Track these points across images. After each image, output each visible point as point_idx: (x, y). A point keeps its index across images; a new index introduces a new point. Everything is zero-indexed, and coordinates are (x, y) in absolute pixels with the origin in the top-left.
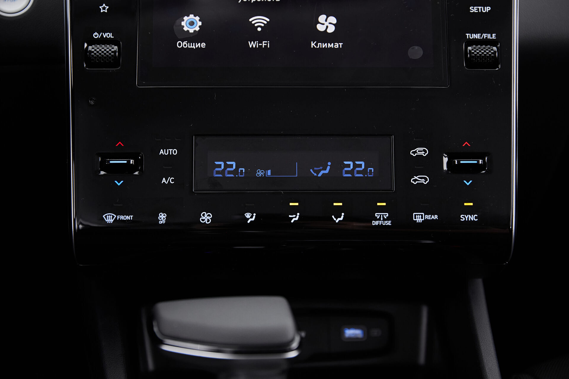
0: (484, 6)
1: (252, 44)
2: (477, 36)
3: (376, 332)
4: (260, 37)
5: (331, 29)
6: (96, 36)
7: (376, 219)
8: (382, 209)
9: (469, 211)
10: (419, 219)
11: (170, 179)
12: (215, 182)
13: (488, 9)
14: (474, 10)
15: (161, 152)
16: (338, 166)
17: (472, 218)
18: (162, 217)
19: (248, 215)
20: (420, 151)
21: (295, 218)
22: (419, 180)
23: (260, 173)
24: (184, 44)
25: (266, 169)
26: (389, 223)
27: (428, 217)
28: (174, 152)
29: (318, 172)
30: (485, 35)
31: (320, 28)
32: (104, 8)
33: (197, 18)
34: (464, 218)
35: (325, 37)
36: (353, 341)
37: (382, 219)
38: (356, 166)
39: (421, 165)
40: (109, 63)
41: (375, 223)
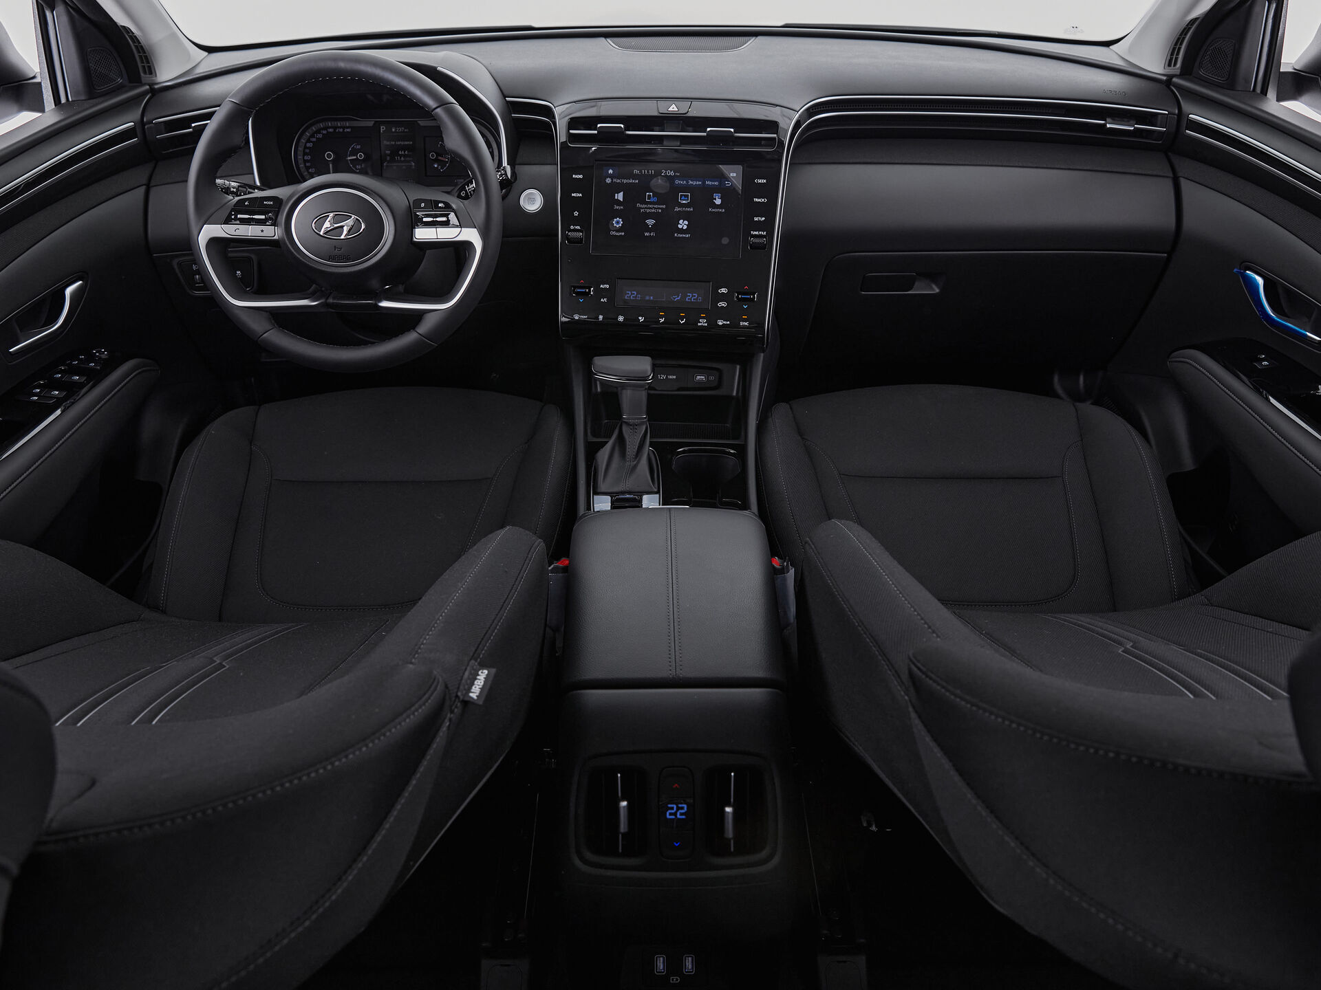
0: (762, 217)
1: (646, 234)
2: (757, 233)
3: (712, 378)
4: (650, 230)
5: (685, 227)
6: (572, 227)
7: (700, 322)
8: (703, 318)
9: (745, 320)
10: (720, 324)
11: (605, 299)
12: (625, 302)
14: (756, 219)
15: (602, 286)
16: (685, 296)
17: (746, 324)
18: (601, 317)
19: (640, 318)
20: (724, 290)
21: (662, 320)
22: (722, 304)
23: (647, 298)
24: (614, 233)
25: (650, 296)
26: (706, 324)
27: (725, 322)
28: (607, 286)
29: (675, 298)
30: (761, 233)
31: (680, 226)
32: (576, 214)
33: (621, 220)
34: (741, 323)
35: (682, 231)
36: (700, 382)
37: (703, 323)
38: (693, 296)
39: (723, 297)
40: (579, 241)
41: (699, 324)
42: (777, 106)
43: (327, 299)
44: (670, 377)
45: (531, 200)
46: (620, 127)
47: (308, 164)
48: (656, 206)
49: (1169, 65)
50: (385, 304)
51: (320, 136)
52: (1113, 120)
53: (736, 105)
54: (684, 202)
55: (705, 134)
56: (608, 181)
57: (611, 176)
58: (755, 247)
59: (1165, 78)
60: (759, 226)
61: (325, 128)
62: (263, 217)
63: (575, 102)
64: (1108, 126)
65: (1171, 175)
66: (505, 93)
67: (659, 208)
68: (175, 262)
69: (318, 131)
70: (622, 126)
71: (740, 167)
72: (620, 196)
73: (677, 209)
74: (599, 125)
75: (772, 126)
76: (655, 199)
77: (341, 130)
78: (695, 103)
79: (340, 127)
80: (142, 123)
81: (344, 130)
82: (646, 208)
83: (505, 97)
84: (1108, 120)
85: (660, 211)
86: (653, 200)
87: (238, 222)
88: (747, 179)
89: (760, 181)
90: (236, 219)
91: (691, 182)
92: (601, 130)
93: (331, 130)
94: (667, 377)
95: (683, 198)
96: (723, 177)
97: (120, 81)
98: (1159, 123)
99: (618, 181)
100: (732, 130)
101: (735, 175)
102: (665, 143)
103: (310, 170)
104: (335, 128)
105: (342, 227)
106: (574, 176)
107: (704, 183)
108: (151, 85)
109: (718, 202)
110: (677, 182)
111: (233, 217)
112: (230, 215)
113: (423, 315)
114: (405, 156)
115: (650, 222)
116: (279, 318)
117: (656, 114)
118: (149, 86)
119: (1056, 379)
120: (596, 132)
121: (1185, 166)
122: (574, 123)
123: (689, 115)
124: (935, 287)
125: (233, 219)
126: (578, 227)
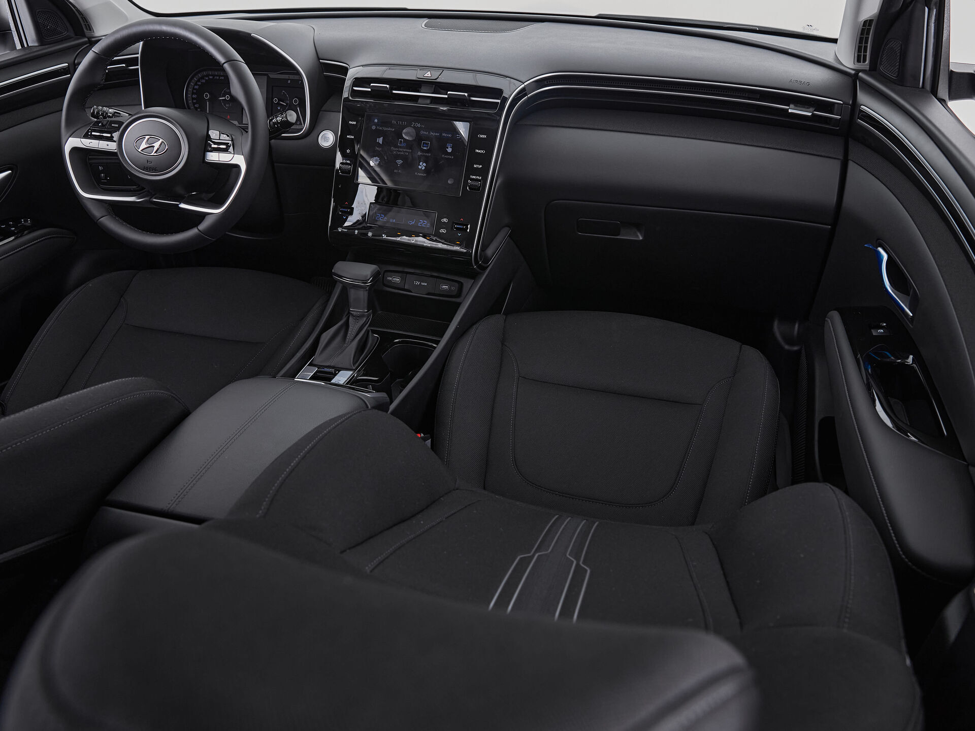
0: (479, 165)
1: (395, 171)
2: (474, 177)
3: (453, 288)
5: (423, 168)
12: (375, 222)
13: (481, 166)
14: (475, 166)
19: (383, 235)
22: (443, 231)
23: (391, 220)
25: (393, 219)
29: (410, 223)
30: (478, 177)
31: (420, 167)
32: (349, 151)
33: (378, 158)
35: (420, 171)
36: (444, 290)
38: (423, 222)
39: (444, 225)
40: (347, 172)
42: (507, 77)
43: (151, 198)
44: (423, 284)
45: (326, 139)
46: (387, 87)
47: (195, 101)
48: (405, 150)
49: (859, 61)
50: (183, 206)
51: (204, 81)
52: (795, 106)
53: (479, 76)
54: (425, 148)
55: (446, 96)
56: (374, 127)
57: (376, 125)
58: (472, 188)
59: (853, 72)
60: (476, 172)
61: (207, 76)
62: (109, 135)
63: (362, 66)
64: (790, 111)
65: (841, 158)
66: (320, 56)
67: (407, 152)
69: (202, 78)
71: (469, 124)
72: (380, 140)
73: (419, 154)
74: (372, 85)
75: (497, 92)
77: (218, 78)
78: (446, 72)
79: (217, 76)
80: (74, 64)
81: (219, 78)
82: (397, 151)
83: (319, 59)
84: (792, 106)
85: (407, 154)
86: (402, 145)
87: (92, 137)
88: (472, 133)
89: (482, 136)
90: (91, 135)
91: (431, 133)
92: (373, 89)
93: (211, 77)
94: (420, 283)
95: (425, 145)
96: (455, 131)
97: (65, 34)
98: (835, 111)
99: (381, 128)
100: (466, 94)
101: (464, 130)
102: (420, 101)
103: (196, 106)
104: (214, 76)
106: (350, 122)
107: (441, 134)
108: (90, 38)
109: (449, 150)
110: (422, 132)
111: (89, 134)
112: (88, 132)
113: (205, 217)
115: (400, 162)
116: (115, 209)
117: (414, 78)
118: (88, 39)
119: (776, 324)
120: (370, 90)
121: (856, 150)
122: (358, 81)
123: (438, 80)
124: (639, 234)
125: (89, 135)
126: (348, 162)
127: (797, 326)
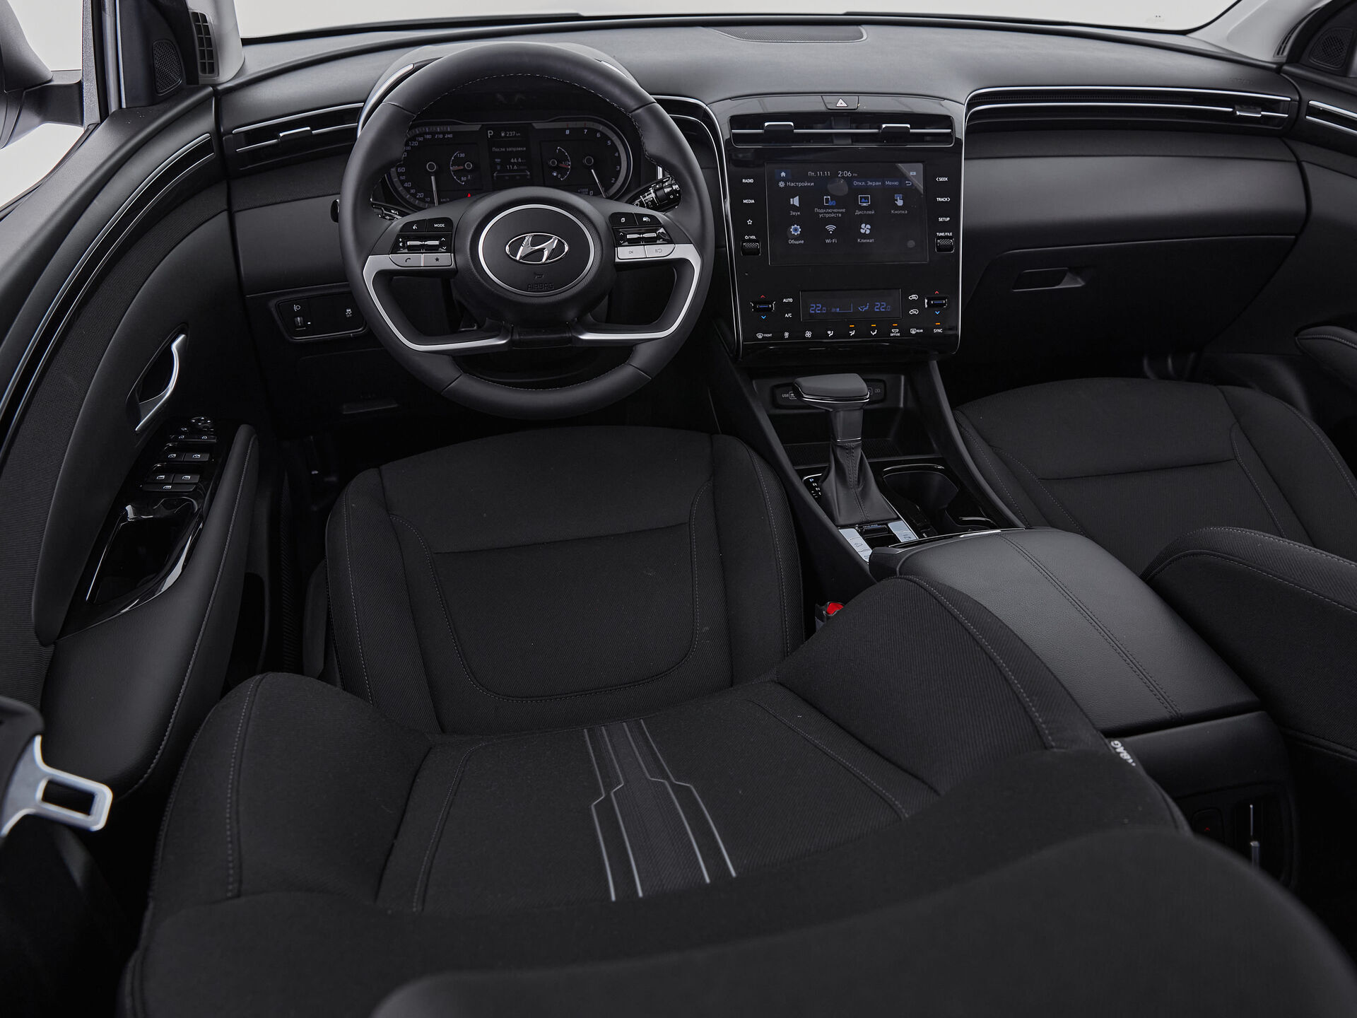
0: (946, 218)
1: (828, 241)
2: (942, 234)
4: (831, 237)
5: (868, 232)
6: (746, 237)
7: (892, 333)
8: (895, 328)
9: (938, 327)
10: (913, 332)
11: (790, 315)
12: (811, 316)
13: (948, 219)
14: (941, 219)
15: (784, 300)
16: (872, 306)
17: (940, 331)
18: (787, 334)
19: (829, 332)
20: (914, 297)
21: (853, 333)
22: (913, 312)
23: (833, 310)
24: (793, 242)
25: (836, 308)
26: (899, 335)
27: (918, 331)
28: (791, 300)
29: (862, 309)
30: (946, 234)
31: (862, 231)
32: (750, 222)
33: (799, 227)
34: (935, 331)
35: (865, 236)
37: (895, 333)
38: (881, 305)
39: (914, 304)
40: (755, 252)
41: (892, 335)
43: (512, 336)
46: (790, 125)
47: (403, 178)
48: (835, 210)
49: (1278, 54)
50: (586, 336)
51: (416, 143)
52: (1241, 107)
53: (903, 99)
54: (865, 204)
55: (880, 131)
56: (782, 184)
57: (784, 179)
58: (940, 249)
59: (1274, 66)
60: (944, 227)
61: (421, 135)
62: (437, 243)
63: (730, 99)
64: (1238, 113)
65: (1294, 159)
67: (839, 213)
68: (272, 304)
69: (413, 138)
70: (792, 124)
71: (920, 166)
72: (795, 201)
73: (858, 213)
74: (766, 124)
75: (946, 121)
76: (833, 203)
77: (441, 136)
78: (863, 98)
79: (439, 133)
80: (217, 133)
81: (444, 136)
82: (825, 213)
84: (1236, 107)
85: (840, 215)
86: (831, 203)
87: (406, 251)
88: (928, 178)
89: (941, 179)
90: (404, 247)
91: (870, 183)
92: (769, 131)
93: (428, 137)
95: (863, 200)
96: (904, 177)
97: (181, 82)
98: (1281, 109)
99: (793, 184)
100: (909, 126)
101: (915, 173)
102: (836, 142)
103: (406, 185)
104: (433, 134)
105: (542, 250)
106: (744, 180)
107: (884, 183)
108: (214, 86)
109: (900, 203)
110: (856, 183)
111: (401, 244)
112: (397, 242)
113: (633, 347)
114: (518, 164)
115: (831, 228)
117: (823, 110)
120: (763, 131)
121: (1304, 150)
122: (736, 121)
123: (859, 110)
124: (1079, 280)
125: (401, 247)
126: (753, 237)
127: (1170, 361)
